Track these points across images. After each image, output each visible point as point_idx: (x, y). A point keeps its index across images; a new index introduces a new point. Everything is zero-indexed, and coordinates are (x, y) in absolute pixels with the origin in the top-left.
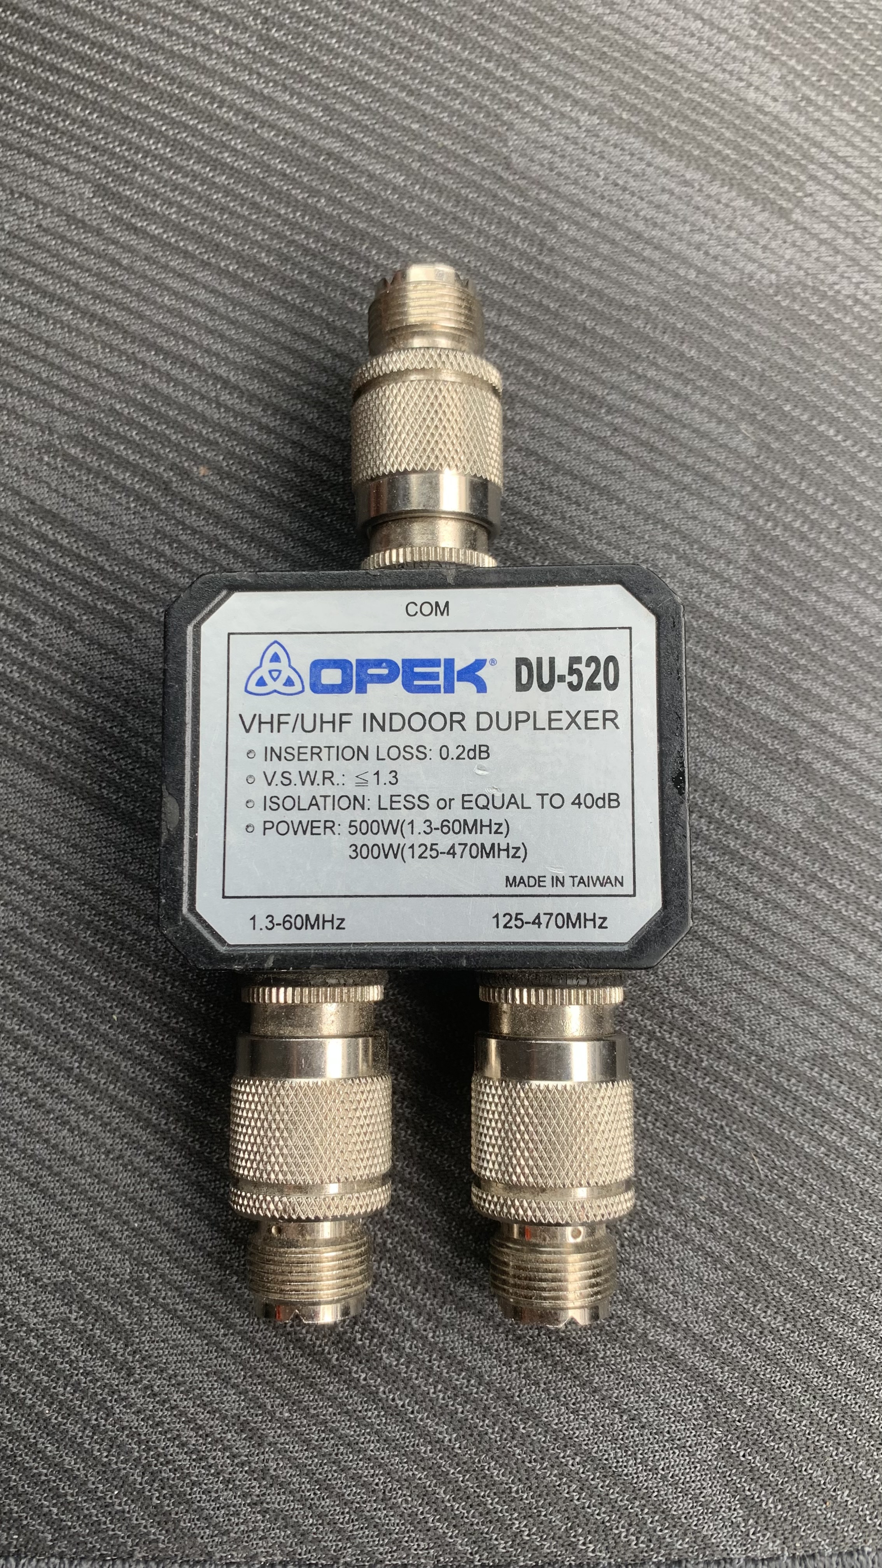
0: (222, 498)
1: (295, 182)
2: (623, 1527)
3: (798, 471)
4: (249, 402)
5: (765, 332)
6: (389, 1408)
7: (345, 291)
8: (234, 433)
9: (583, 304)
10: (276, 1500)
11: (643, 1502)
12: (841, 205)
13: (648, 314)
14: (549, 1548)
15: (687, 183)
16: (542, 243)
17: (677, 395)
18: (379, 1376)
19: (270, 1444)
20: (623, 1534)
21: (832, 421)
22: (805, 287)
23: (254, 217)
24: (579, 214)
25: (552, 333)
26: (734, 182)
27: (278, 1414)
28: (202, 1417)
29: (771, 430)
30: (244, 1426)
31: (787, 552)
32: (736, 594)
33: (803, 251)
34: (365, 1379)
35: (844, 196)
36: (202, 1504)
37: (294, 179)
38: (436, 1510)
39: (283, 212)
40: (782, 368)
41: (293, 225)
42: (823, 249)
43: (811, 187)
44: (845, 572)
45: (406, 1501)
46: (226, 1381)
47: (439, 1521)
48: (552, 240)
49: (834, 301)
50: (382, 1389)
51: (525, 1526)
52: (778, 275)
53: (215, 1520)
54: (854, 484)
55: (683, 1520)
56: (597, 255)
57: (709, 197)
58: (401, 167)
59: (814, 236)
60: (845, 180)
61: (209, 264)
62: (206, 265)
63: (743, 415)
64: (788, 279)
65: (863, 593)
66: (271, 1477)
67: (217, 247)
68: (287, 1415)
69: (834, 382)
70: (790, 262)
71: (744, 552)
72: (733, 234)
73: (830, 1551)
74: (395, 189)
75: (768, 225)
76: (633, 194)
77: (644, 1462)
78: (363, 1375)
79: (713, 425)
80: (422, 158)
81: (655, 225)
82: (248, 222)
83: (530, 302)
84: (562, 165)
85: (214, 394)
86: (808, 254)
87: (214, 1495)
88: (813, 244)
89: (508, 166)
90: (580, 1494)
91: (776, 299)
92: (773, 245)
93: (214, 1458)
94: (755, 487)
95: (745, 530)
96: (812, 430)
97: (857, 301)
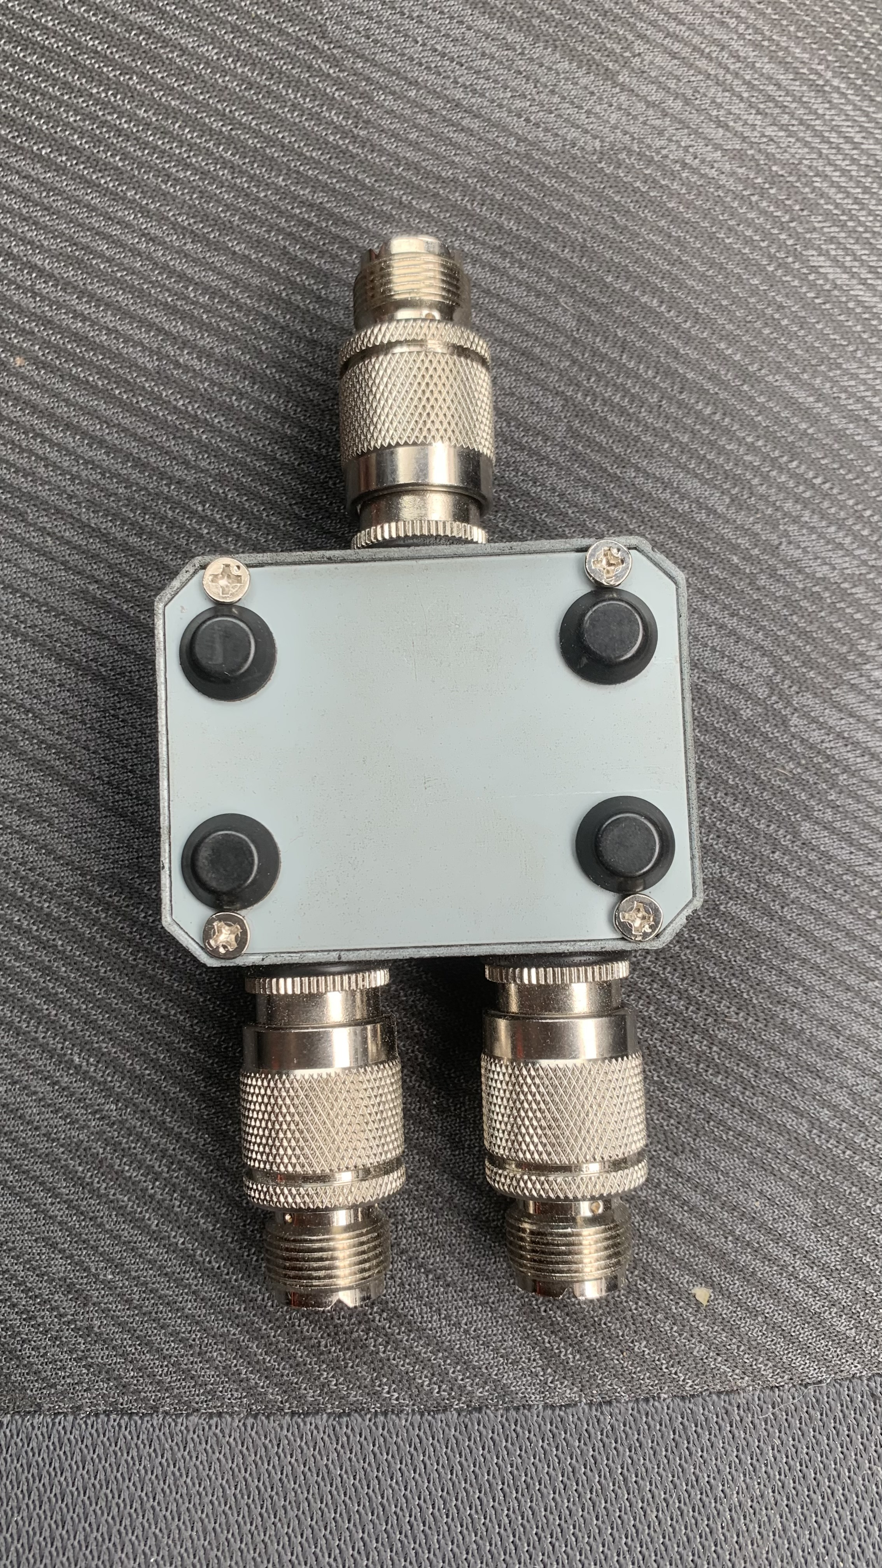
0: (38, 388)
1: (108, 61)
2: (426, 1377)
3: (619, 343)
4: (64, 290)
5: (587, 201)
6: (206, 1269)
7: (158, 173)
8: (49, 322)
9: (399, 177)
10: (99, 1354)
11: (446, 1354)
12: (671, 65)
13: (465, 186)
14: (355, 1396)
15: (509, 47)
16: (358, 116)
17: (494, 269)
18: (196, 1240)
19: (94, 1304)
20: (426, 1383)
21: (656, 291)
22: (630, 152)
23: (66, 97)
24: (396, 84)
25: (367, 209)
26: (558, 43)
27: (101, 1277)
28: (32, 1279)
29: (591, 303)
30: (70, 1288)
31: (605, 426)
32: (553, 473)
33: (629, 114)
34: (183, 1243)
35: (674, 55)
36: (31, 1359)
37: (106, 56)
38: (249, 1363)
39: (95, 91)
40: (603, 239)
41: (105, 105)
42: (651, 112)
43: (639, 46)
44: (666, 446)
45: (221, 1355)
46: (54, 1246)
47: (251, 1372)
48: (368, 112)
49: (660, 166)
50: (199, 1252)
51: (333, 1376)
52: (602, 141)
53: (44, 1375)
54: (677, 355)
55: (484, 1370)
56: (415, 126)
57: (531, 60)
58: (213, 40)
59: (643, 99)
60: (675, 37)
61: (22, 148)
62: (18, 149)
63: (561, 287)
64: (612, 145)
65: (684, 468)
66: (96, 1334)
67: (30, 131)
68: (110, 1277)
69: (659, 251)
70: (615, 127)
71: (562, 427)
72: (556, 99)
73: (627, 1398)
74: (207, 63)
75: (592, 89)
76: (452, 60)
77: (448, 1317)
78: (182, 1240)
79: (532, 299)
80: (234, 29)
81: (474, 91)
82: (60, 103)
83: (345, 178)
84: (380, 33)
85: (29, 283)
86: (635, 118)
87: (42, 1351)
88: (641, 106)
89: (323, 35)
90: (386, 1347)
91: (599, 166)
92: (598, 109)
93: (43, 1317)
94: (574, 362)
95: (563, 406)
96: (634, 301)
97: (684, 165)
